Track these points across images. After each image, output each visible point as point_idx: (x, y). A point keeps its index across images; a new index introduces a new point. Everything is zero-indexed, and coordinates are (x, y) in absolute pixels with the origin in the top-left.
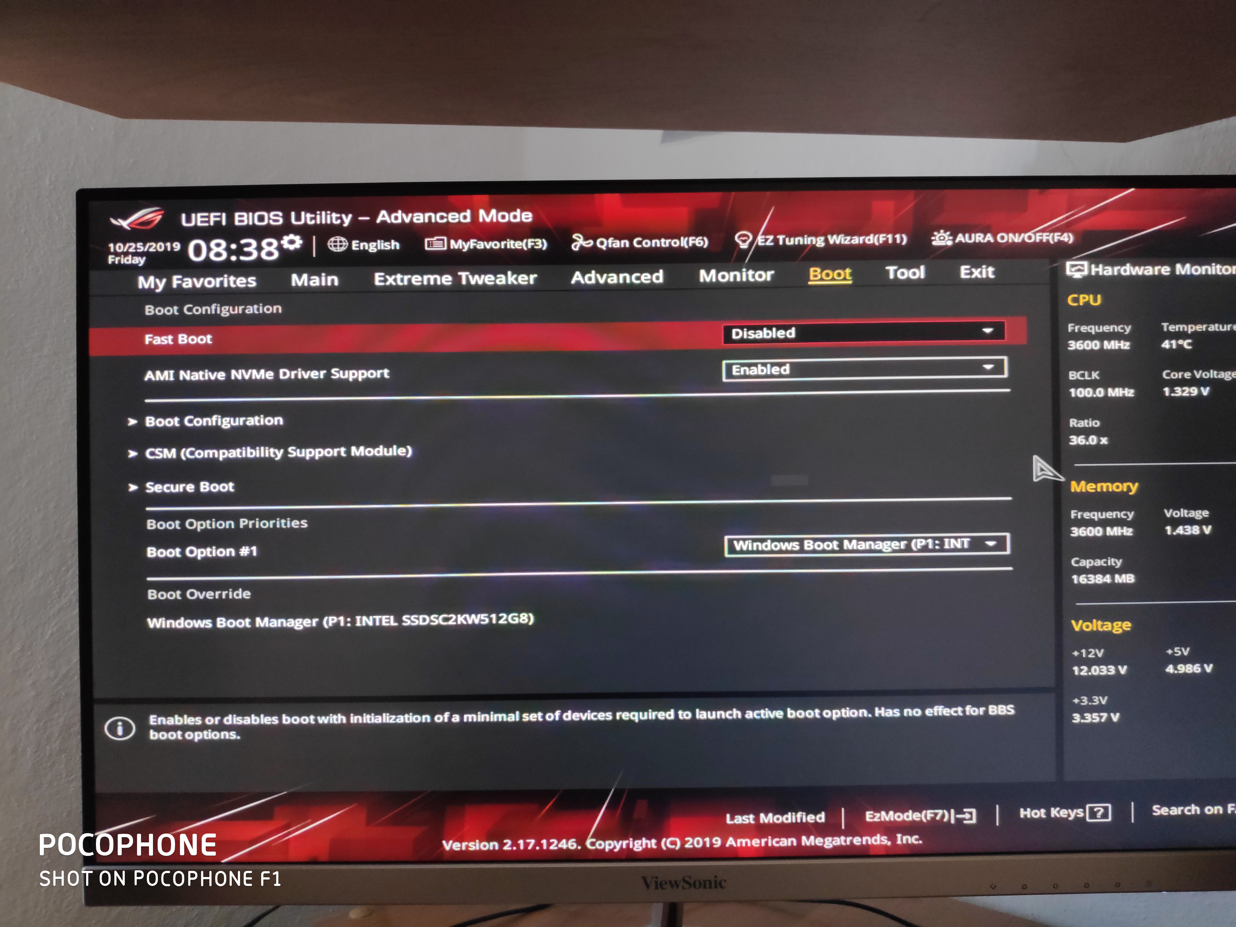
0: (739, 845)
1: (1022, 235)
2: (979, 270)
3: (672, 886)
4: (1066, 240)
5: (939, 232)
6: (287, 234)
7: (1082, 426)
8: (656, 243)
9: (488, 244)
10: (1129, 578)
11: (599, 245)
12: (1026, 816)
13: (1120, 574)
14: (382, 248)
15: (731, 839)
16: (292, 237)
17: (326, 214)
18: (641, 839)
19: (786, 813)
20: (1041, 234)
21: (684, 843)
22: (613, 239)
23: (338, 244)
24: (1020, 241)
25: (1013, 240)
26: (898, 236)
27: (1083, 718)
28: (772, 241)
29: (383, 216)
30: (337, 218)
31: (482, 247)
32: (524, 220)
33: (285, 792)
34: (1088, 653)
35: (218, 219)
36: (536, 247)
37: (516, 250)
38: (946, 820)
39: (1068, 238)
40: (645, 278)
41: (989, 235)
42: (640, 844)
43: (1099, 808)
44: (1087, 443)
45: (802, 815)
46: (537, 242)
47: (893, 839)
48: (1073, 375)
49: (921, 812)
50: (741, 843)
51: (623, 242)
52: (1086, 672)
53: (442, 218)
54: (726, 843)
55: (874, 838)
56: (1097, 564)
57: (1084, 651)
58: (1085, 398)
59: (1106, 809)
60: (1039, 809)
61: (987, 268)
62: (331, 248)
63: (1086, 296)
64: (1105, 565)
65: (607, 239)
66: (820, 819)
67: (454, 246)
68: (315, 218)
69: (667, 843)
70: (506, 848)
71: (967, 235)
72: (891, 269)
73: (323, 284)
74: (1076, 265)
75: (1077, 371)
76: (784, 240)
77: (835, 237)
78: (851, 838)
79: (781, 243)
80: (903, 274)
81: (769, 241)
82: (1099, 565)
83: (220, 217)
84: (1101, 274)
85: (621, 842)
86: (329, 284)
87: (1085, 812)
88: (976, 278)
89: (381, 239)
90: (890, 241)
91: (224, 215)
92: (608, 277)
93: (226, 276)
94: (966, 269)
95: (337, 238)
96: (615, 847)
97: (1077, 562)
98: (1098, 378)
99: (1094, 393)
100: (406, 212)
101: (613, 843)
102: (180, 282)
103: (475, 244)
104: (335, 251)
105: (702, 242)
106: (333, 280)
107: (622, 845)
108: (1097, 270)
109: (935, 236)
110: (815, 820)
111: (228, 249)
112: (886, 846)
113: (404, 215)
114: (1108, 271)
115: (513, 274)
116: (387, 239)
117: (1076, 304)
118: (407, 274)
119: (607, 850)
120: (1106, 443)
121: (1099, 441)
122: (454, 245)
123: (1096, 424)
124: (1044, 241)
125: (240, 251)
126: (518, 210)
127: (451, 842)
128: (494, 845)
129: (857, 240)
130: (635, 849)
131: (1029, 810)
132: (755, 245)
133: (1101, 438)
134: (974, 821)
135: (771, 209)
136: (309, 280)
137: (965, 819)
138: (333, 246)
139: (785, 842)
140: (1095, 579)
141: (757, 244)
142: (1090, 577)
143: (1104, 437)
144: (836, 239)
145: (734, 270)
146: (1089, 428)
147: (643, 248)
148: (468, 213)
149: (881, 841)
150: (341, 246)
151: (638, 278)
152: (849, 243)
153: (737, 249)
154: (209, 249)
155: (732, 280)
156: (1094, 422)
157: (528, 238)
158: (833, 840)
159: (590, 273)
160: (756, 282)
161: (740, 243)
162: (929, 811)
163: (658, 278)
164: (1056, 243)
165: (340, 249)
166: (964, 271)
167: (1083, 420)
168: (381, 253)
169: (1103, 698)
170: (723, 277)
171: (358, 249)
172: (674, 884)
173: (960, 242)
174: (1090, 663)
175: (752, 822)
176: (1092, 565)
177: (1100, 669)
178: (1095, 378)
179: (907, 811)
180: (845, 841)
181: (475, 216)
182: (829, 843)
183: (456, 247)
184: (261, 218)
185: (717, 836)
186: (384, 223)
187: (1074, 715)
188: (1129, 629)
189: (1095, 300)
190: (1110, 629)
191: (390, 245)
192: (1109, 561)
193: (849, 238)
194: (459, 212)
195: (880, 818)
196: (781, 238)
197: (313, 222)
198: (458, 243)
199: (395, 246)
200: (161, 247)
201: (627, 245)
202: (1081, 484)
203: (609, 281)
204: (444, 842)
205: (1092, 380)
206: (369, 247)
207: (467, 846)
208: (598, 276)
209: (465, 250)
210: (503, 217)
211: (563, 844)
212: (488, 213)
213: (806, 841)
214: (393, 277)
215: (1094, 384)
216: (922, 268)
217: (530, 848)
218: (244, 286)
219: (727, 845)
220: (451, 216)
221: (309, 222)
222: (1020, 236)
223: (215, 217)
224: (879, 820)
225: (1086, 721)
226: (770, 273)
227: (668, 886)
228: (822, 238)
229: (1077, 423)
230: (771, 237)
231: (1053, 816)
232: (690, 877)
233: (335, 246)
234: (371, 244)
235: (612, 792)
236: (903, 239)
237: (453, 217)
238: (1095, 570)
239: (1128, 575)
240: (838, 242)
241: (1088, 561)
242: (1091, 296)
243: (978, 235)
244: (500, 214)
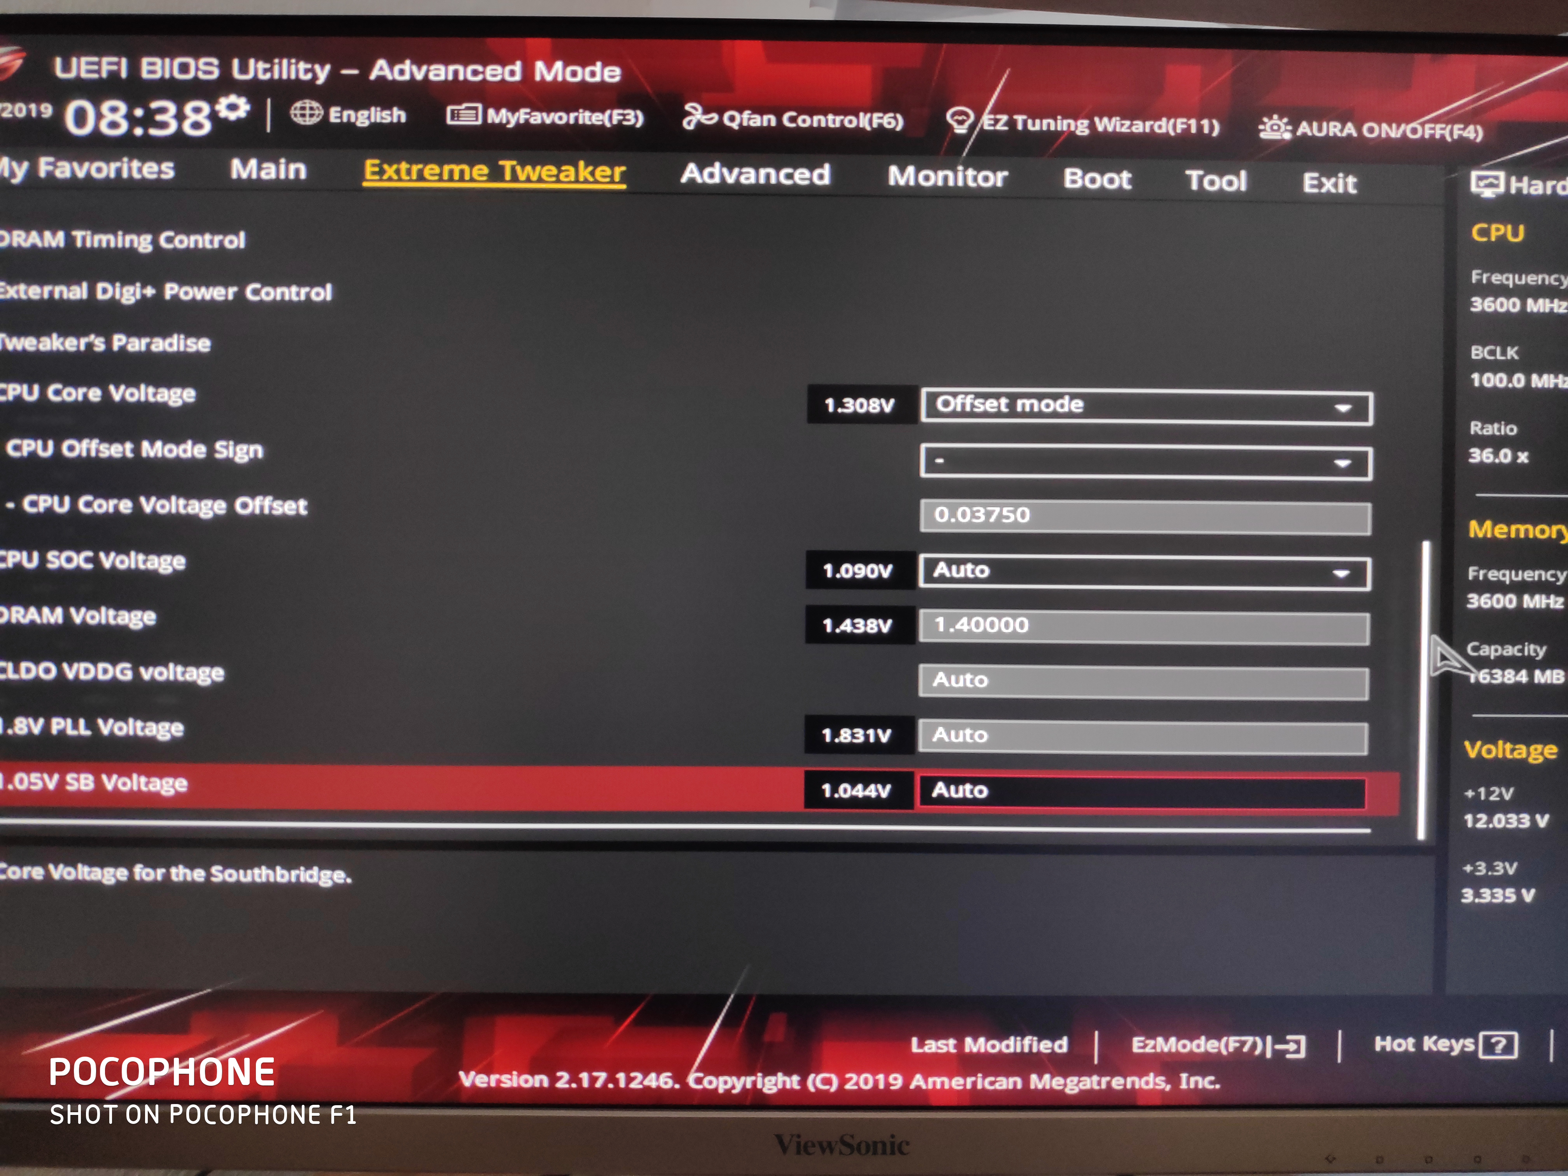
0: (930, 1087)
1: (1403, 126)
2: (1333, 180)
3: (823, 1151)
4: (1472, 136)
5: (1271, 118)
6: (226, 95)
7: (1490, 433)
8: (819, 121)
9: (548, 115)
10: (1555, 677)
11: (726, 122)
12: (1383, 1048)
13: (1543, 671)
14: (378, 120)
15: (918, 1076)
16: (233, 99)
17: (289, 64)
18: (774, 1074)
19: (1007, 1038)
20: (1432, 125)
21: (843, 1081)
22: (749, 112)
23: (308, 112)
24: (1399, 136)
25: (1387, 134)
26: (1205, 122)
27: (1477, 895)
28: (1005, 125)
29: (381, 69)
30: (307, 71)
31: (539, 121)
32: (607, 79)
33: (209, 990)
34: (1489, 793)
35: (115, 68)
36: (625, 123)
37: (593, 126)
38: (1258, 1052)
39: (1474, 133)
40: (801, 176)
41: (1349, 125)
42: (773, 1082)
43: (1499, 1037)
44: (1497, 461)
45: (1032, 1040)
46: (628, 114)
47: (1173, 1079)
48: (1478, 352)
49: (1219, 1040)
50: (934, 1083)
51: (766, 117)
52: (1484, 824)
53: (475, 73)
54: (909, 1084)
55: (1144, 1079)
56: (1508, 652)
57: (1482, 790)
58: (1495, 388)
59: (1510, 1039)
60: (1405, 1038)
61: (1346, 176)
62: (295, 119)
63: (1502, 227)
64: (1520, 654)
65: (741, 112)
66: (1061, 1047)
67: (493, 119)
68: (271, 70)
69: (815, 1082)
70: (561, 1085)
71: (1315, 124)
72: (1194, 174)
73: (282, 176)
74: (1486, 177)
75: (1484, 346)
76: (1025, 123)
77: (1105, 120)
78: (1108, 1078)
79: (1020, 127)
80: (1212, 183)
81: (1001, 123)
82: (1510, 654)
83: (118, 64)
84: (1525, 192)
85: (743, 1079)
86: (292, 176)
87: (1476, 1044)
88: (1328, 192)
89: (376, 106)
90: (1194, 130)
91: (124, 61)
92: (740, 174)
93: (125, 159)
94: (1313, 178)
95: (305, 103)
96: (733, 1087)
97: (1476, 649)
98: (1516, 357)
99: (1510, 380)
100: (419, 62)
101: (731, 1080)
102: (51, 168)
103: (528, 116)
104: (303, 123)
105: (893, 122)
106: (297, 170)
107: (744, 1085)
108: (1519, 185)
109: (1264, 123)
110: (1053, 1049)
111: (129, 117)
112: (1162, 1091)
113: (415, 68)
114: (1537, 188)
115: (586, 166)
116: (386, 106)
117: (1485, 239)
118: (417, 163)
119: (721, 1091)
120: (1526, 461)
121: (1515, 457)
122: (493, 117)
123: (1512, 430)
124: (1437, 136)
125: (148, 120)
126: (599, 64)
127: (473, 1073)
128: (540, 1080)
129: (1139, 127)
130: (765, 1091)
131: (1389, 1038)
132: (978, 129)
133: (1520, 454)
134: (1302, 1055)
135: (1005, 72)
136: (260, 169)
137: (1287, 1052)
138: (298, 116)
139: (1004, 1083)
140: (1503, 676)
141: (982, 126)
142: (1496, 674)
143: (1523, 451)
144: (1106, 125)
145: (943, 168)
146: (1501, 436)
147: (798, 127)
148: (518, 67)
149: (1155, 1084)
150: (311, 116)
151: (789, 176)
152: (1128, 131)
153: (950, 135)
154: (99, 116)
155: (940, 183)
156: (1509, 427)
157: (613, 108)
158: (1079, 1081)
159: (712, 165)
160: (979, 188)
161: (955, 125)
162: (1232, 1039)
163: (821, 177)
164: (1454, 140)
165: (310, 121)
166: (1309, 182)
167: (1492, 423)
168: (376, 128)
169: (1511, 866)
170: (927, 178)
171: (338, 121)
172: (827, 1147)
173: (1304, 135)
174: (1491, 809)
175: (953, 1051)
176: (1498, 654)
177: (1507, 819)
178: (1513, 358)
179: (1198, 1038)
180: (1099, 1083)
181: (528, 71)
182: (1073, 1085)
183: (497, 121)
184: (184, 68)
185: (897, 1072)
186: (381, 79)
187: (1464, 891)
188: (1554, 757)
189: (1515, 234)
190: (1524, 756)
191: (391, 115)
192: (1526, 649)
193: (1127, 123)
194: (503, 65)
195: (1154, 1047)
196: (1020, 118)
197: (268, 76)
198: (500, 114)
199: (399, 117)
200: (20, 110)
201: (773, 123)
202: (1485, 526)
203: (743, 180)
204: (462, 1074)
205: (1507, 360)
206: (357, 118)
207: (499, 1081)
208: (725, 171)
209: (510, 126)
210: (574, 74)
211: (651, 1081)
212: (549, 67)
213: (1035, 1082)
214: (395, 167)
215: (1509, 368)
216: (1243, 174)
217: (598, 1085)
218: (154, 176)
219: (912, 1087)
220: (489, 69)
221: (262, 77)
222: (1398, 127)
223: (110, 64)
224: (1153, 1051)
225: (1482, 901)
226: (1001, 175)
227: (817, 1149)
228: (1086, 122)
229: (1482, 428)
230: (1004, 118)
231: (1426, 1049)
232: (852, 1136)
233: (303, 115)
234: (360, 113)
235: (730, 1000)
236: (1213, 127)
237: (494, 73)
238: (1503, 663)
239: (1555, 671)
240: (1110, 129)
241: (1493, 647)
242: (1509, 227)
243: (1332, 124)
244: (569, 69)
